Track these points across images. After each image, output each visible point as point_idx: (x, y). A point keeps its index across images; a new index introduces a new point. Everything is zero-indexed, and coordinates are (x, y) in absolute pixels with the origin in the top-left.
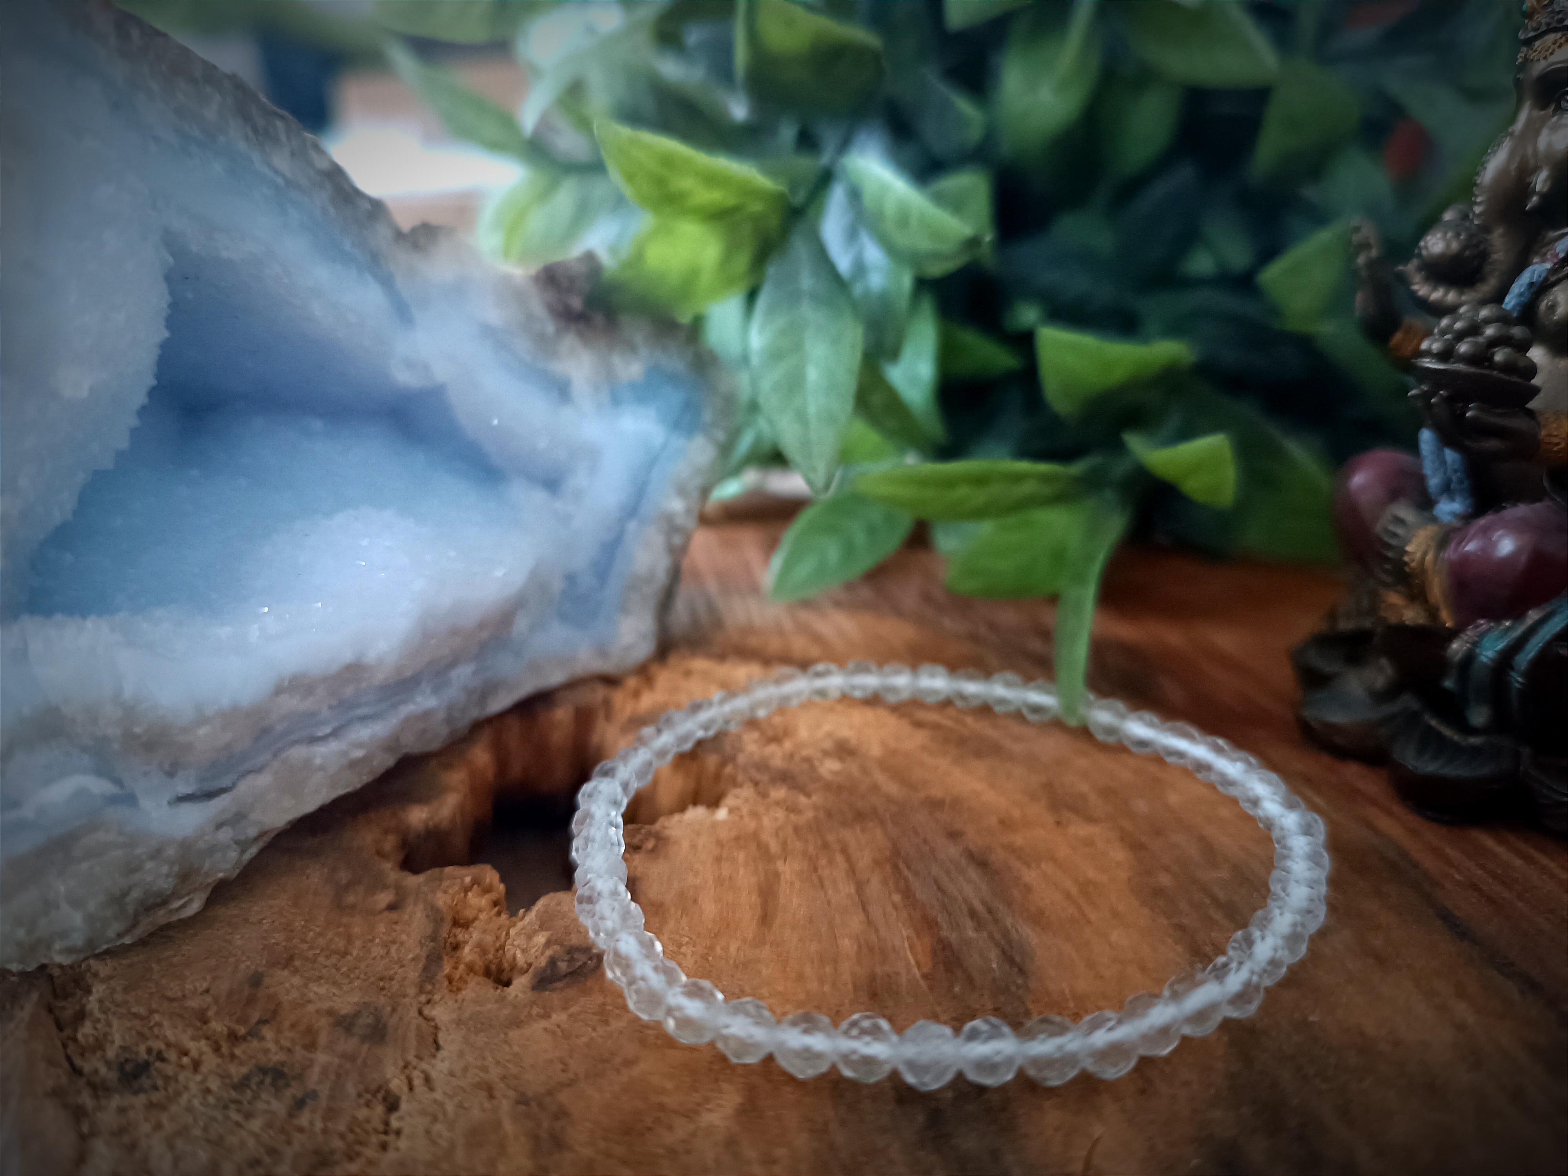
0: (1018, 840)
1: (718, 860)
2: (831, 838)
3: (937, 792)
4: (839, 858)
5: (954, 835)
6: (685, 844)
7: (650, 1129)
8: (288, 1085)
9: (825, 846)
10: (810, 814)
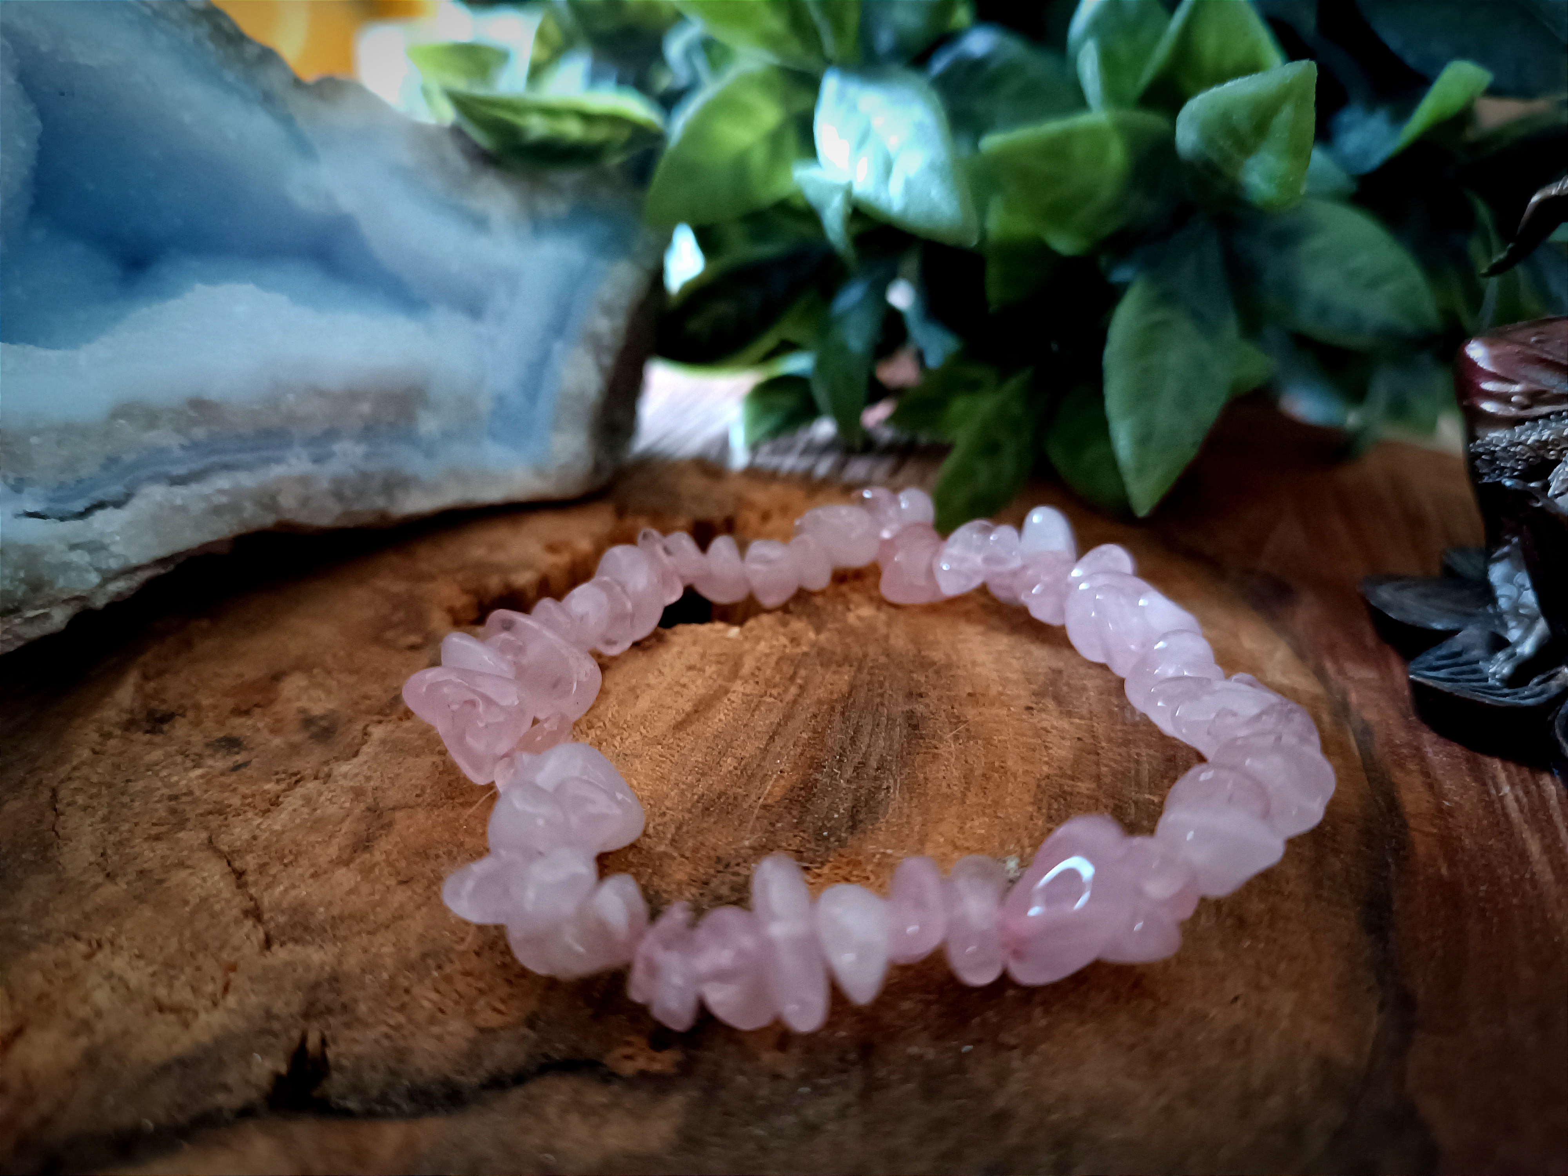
0: (971, 713)
1: (691, 668)
2: (803, 672)
3: (937, 655)
4: (794, 690)
5: (915, 695)
6: (675, 649)
7: (437, 856)
8: (237, 753)
9: (792, 678)
10: (805, 649)
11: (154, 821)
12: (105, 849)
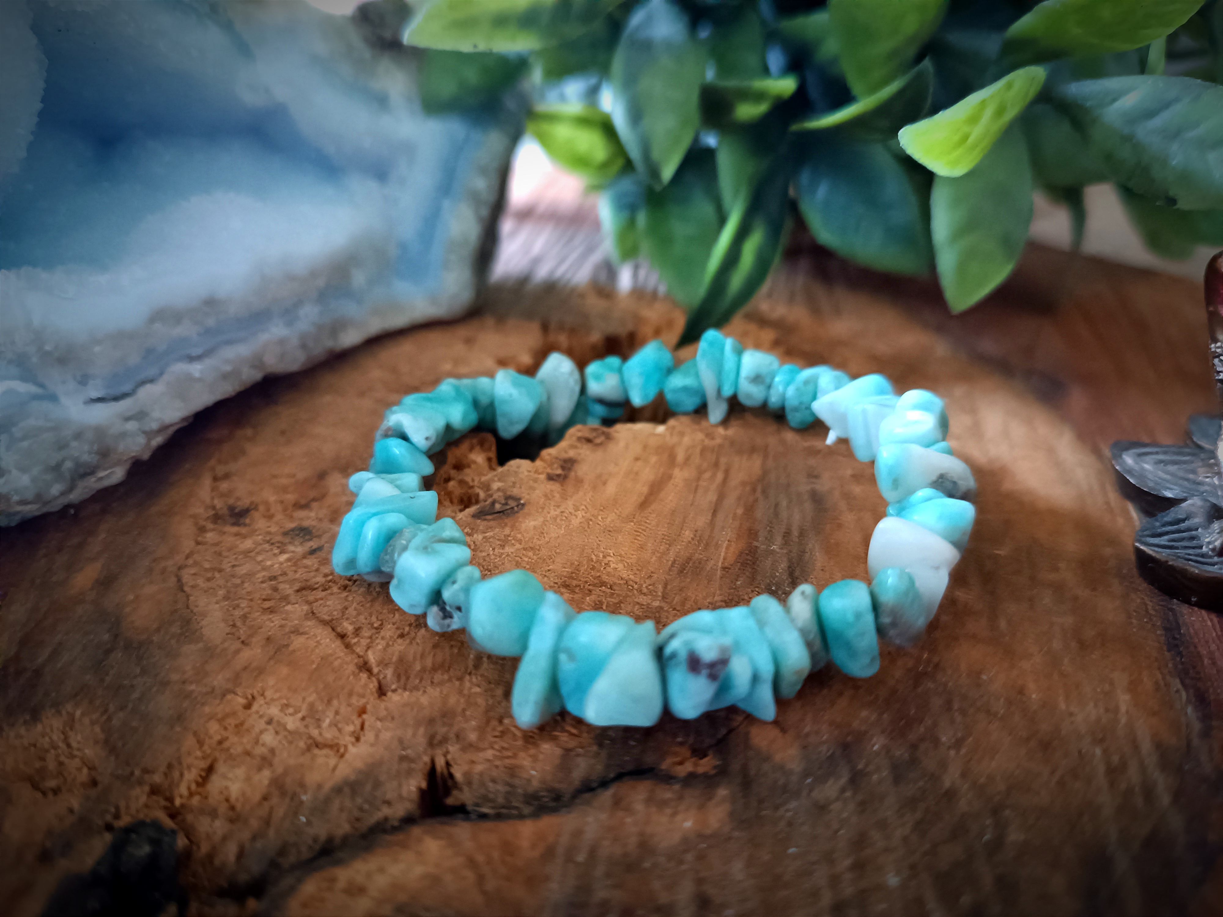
1: (637, 459)
2: (723, 460)
5: (812, 477)
6: (622, 444)
9: (716, 465)
10: (718, 441)
11: (264, 597)
12: (233, 621)
